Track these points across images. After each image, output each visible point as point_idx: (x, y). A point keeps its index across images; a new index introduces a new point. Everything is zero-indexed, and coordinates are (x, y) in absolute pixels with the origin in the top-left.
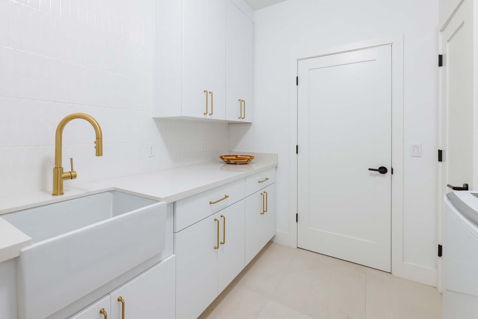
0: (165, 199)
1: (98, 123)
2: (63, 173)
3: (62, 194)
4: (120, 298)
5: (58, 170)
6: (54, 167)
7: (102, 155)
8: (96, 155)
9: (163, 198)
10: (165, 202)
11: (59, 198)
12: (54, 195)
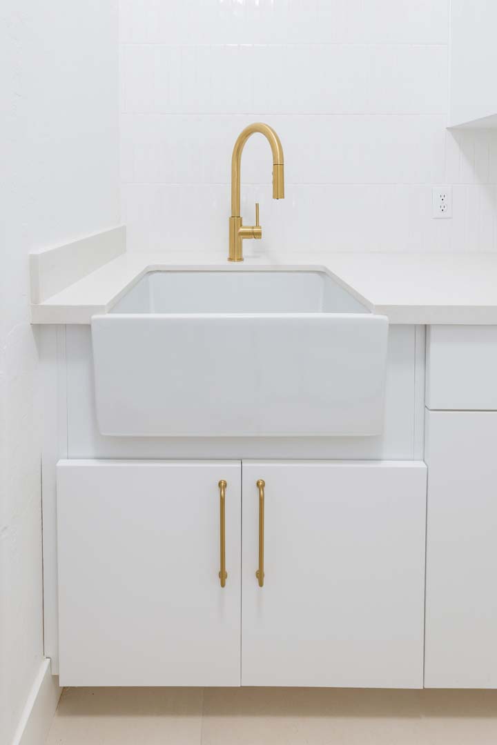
0: (382, 309)
1: (279, 136)
2: (241, 226)
3: (241, 259)
4: (261, 484)
5: (236, 220)
6: (230, 216)
7: (283, 198)
8: (274, 197)
9: (377, 307)
10: (385, 318)
11: (236, 264)
12: (230, 259)
